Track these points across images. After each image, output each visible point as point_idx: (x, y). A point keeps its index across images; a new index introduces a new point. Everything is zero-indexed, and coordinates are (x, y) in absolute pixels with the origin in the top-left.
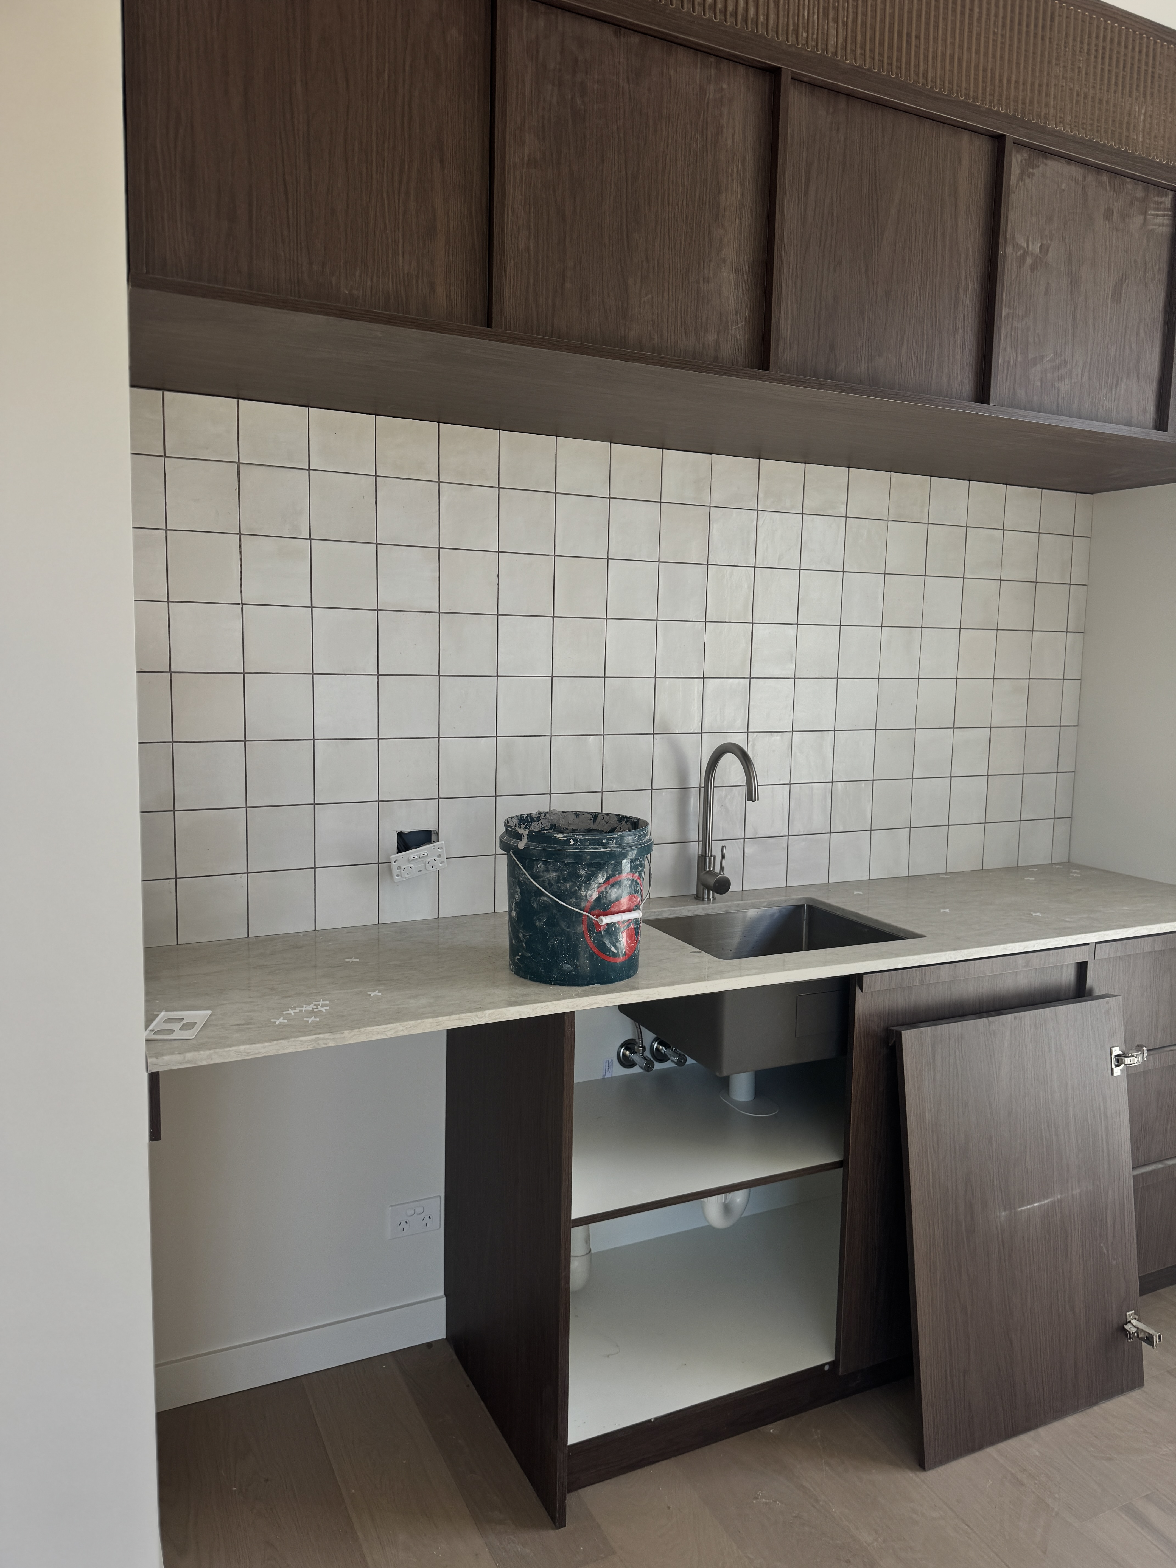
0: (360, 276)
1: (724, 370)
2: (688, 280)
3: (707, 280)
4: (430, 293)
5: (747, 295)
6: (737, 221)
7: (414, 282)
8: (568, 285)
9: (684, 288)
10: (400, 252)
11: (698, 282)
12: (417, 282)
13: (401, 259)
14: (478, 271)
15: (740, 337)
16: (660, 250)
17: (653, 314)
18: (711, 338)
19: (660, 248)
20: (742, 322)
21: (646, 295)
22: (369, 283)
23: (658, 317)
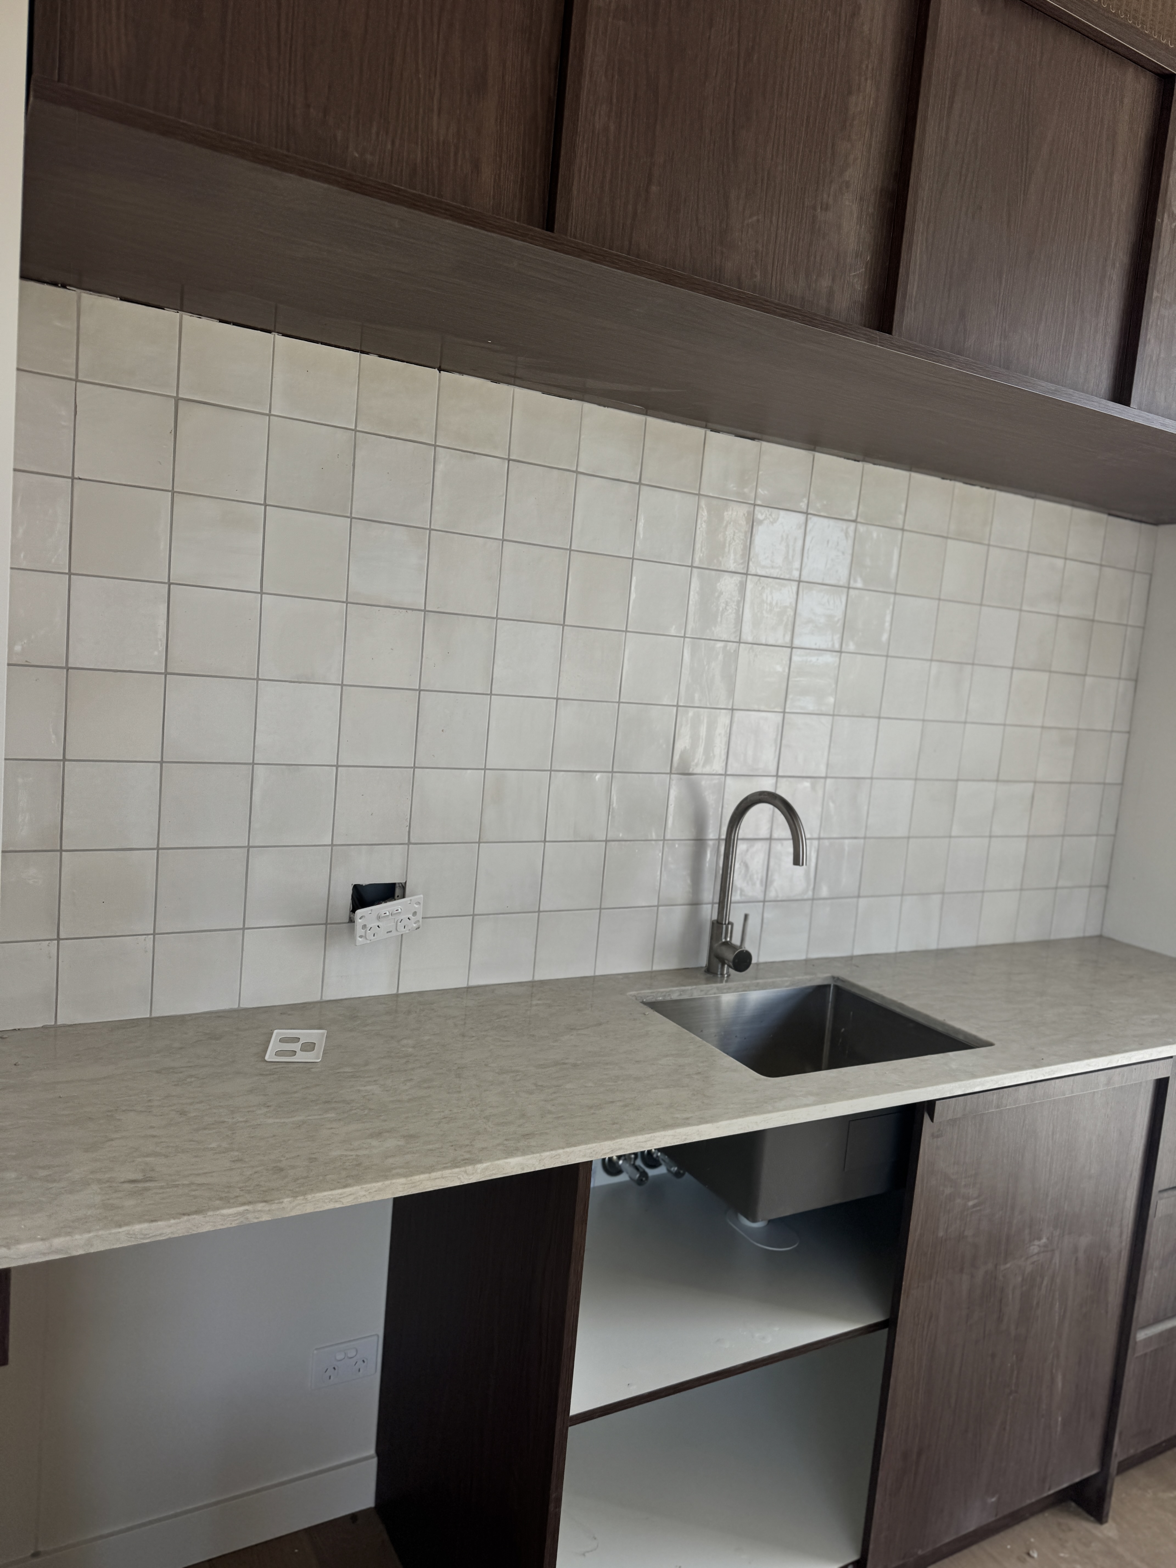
0: (378, 134)
1: (840, 326)
2: (803, 204)
3: (826, 208)
4: (472, 172)
5: (870, 233)
6: (867, 135)
7: (452, 154)
8: (654, 189)
9: (797, 213)
10: (435, 108)
11: (815, 209)
12: (456, 154)
13: (435, 118)
14: (539, 151)
15: (858, 287)
16: (772, 159)
17: (757, 242)
18: (825, 283)
19: (772, 156)
20: (862, 268)
21: (750, 217)
22: (389, 147)
23: (763, 246)
